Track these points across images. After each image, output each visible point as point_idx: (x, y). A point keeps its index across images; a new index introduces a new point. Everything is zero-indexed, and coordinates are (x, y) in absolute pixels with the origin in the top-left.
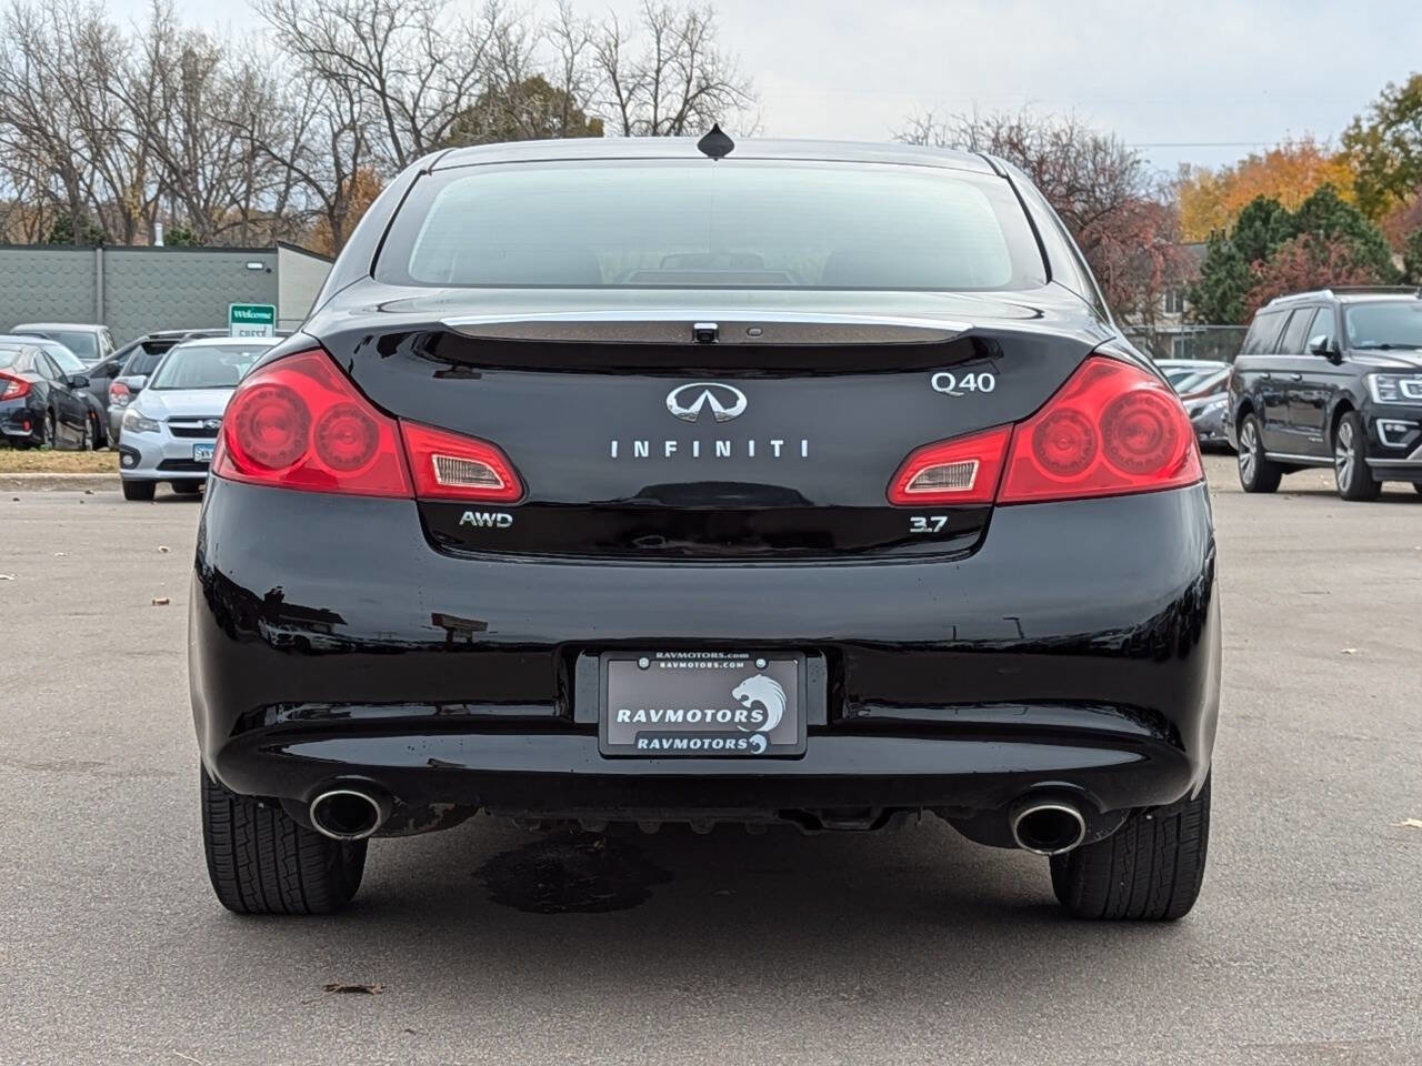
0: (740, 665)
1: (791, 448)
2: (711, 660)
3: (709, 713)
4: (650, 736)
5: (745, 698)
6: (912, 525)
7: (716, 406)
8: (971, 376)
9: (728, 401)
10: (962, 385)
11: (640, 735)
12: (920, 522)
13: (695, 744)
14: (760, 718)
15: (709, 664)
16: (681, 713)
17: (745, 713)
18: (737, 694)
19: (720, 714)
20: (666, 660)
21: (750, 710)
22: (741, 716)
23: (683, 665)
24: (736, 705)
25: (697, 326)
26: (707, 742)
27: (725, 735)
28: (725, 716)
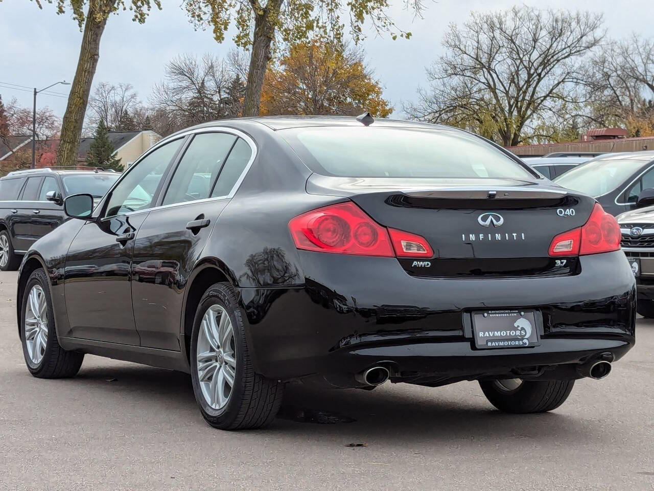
0: (515, 315)
1: (519, 236)
2: (506, 313)
3: (508, 332)
4: (492, 341)
5: (518, 326)
6: (556, 263)
7: (494, 221)
8: (568, 210)
9: (498, 219)
10: (566, 213)
11: (488, 341)
12: (558, 262)
13: (506, 343)
14: (524, 333)
15: (505, 315)
16: (499, 332)
17: (519, 332)
18: (516, 325)
19: (511, 332)
20: (492, 314)
21: (521, 331)
23: (497, 315)
24: (516, 329)
25: (490, 192)
26: (509, 342)
27: (515, 340)
28: (513, 333)
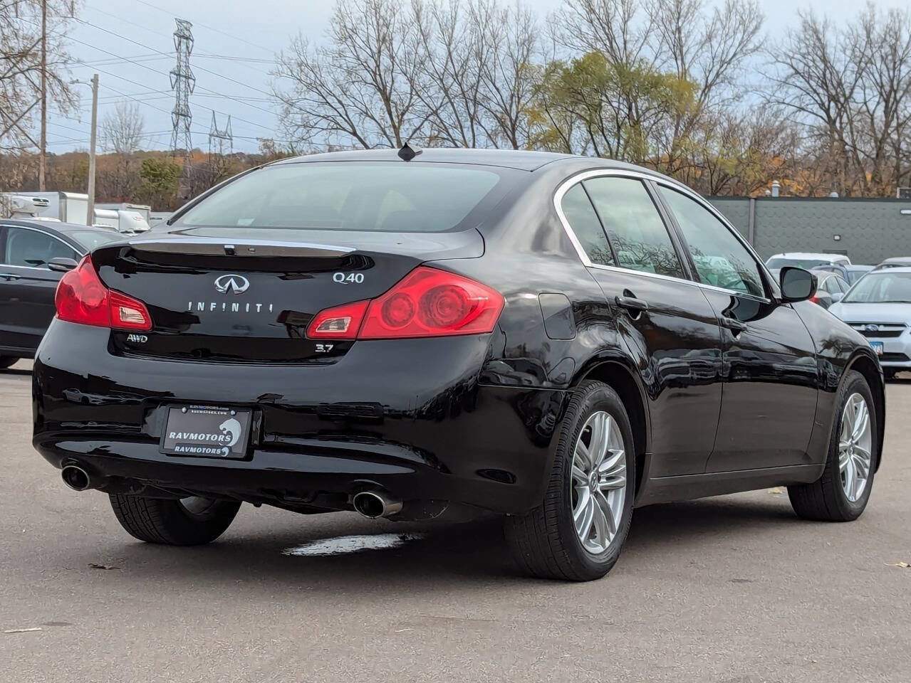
0: (225, 413)
1: (265, 308)
2: (213, 410)
3: (208, 436)
4: (180, 445)
5: (225, 429)
6: (316, 348)
7: (235, 286)
8: (353, 275)
9: (240, 283)
10: (347, 279)
11: (177, 445)
12: (320, 347)
13: (199, 450)
14: (229, 439)
15: (212, 412)
16: (196, 435)
17: (223, 437)
18: (221, 427)
19: (213, 436)
20: (194, 409)
21: (225, 435)
22: (221, 438)
23: (201, 412)
24: (219, 433)
25: (226, 247)
26: (204, 449)
27: (212, 446)
28: (214, 438)
